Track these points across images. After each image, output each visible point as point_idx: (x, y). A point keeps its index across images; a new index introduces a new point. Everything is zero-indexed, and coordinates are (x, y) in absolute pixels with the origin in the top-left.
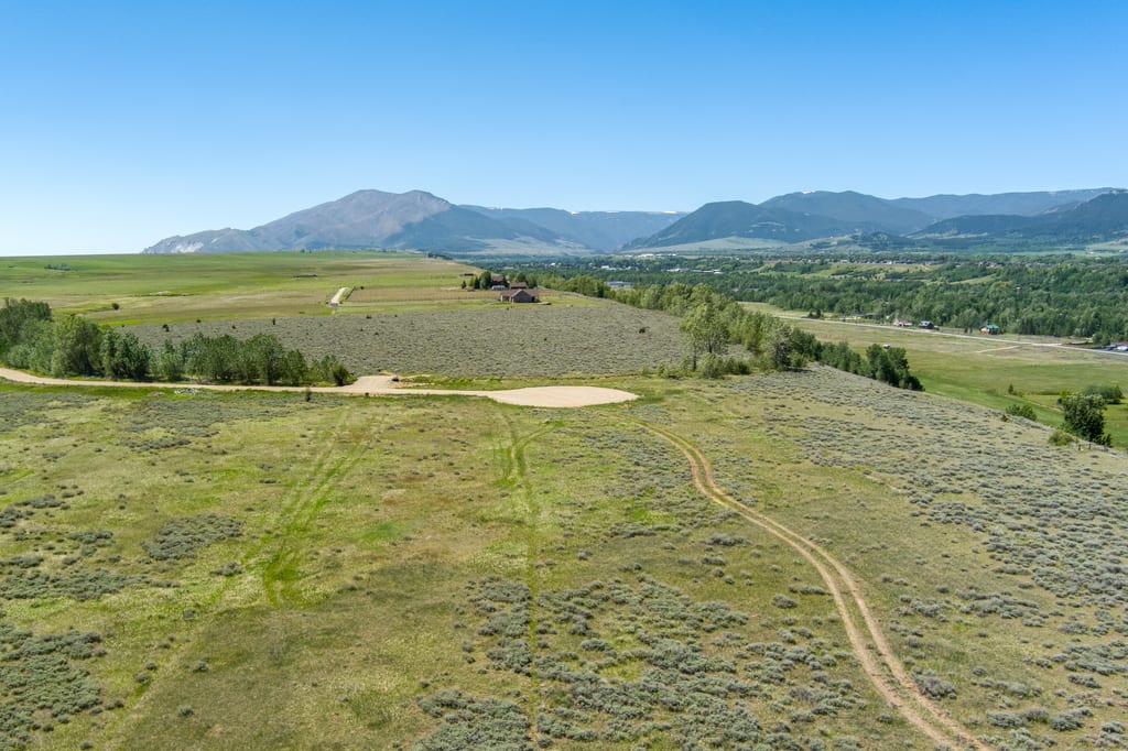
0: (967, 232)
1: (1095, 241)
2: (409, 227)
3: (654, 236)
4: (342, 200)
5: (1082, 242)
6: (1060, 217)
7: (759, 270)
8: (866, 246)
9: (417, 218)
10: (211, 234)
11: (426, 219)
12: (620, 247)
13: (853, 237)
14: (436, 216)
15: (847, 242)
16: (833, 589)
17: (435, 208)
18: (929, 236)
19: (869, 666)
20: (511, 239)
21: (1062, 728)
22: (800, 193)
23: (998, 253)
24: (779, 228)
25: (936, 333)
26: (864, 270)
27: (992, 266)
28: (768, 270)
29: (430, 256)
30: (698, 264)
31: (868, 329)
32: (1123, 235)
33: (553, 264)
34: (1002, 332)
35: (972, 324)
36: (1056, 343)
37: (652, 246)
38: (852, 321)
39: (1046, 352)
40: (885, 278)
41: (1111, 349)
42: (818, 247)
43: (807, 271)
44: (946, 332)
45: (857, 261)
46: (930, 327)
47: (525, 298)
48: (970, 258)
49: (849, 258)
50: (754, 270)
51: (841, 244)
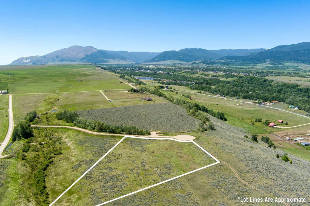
0: (229, 60)
1: (259, 63)
2: (87, 56)
3: (151, 59)
4: (69, 48)
6: (251, 57)
7: (181, 73)
8: (205, 64)
9: (89, 53)
10: (33, 57)
11: (91, 54)
12: (143, 62)
13: (202, 61)
14: (94, 53)
15: (200, 62)
16: (233, 170)
17: (94, 51)
18: (220, 61)
19: (238, 178)
20: (114, 59)
21: (252, 182)
22: (188, 48)
23: (236, 66)
24: (183, 58)
25: (226, 99)
26: (206, 73)
27: (236, 75)
28: (183, 73)
29: (97, 67)
30: (165, 70)
31: (212, 98)
32: (265, 62)
33: (128, 68)
34: (239, 98)
35: (233, 96)
36: (250, 102)
37: (151, 62)
38: (208, 94)
39: (248, 105)
40: (211, 77)
41: (261, 104)
42: (193, 64)
43: (193, 74)
44: (228, 98)
45: (204, 71)
46: (224, 97)
47: (150, 100)
48: (230, 71)
49: (202, 70)
50: (179, 73)
51: (199, 63)
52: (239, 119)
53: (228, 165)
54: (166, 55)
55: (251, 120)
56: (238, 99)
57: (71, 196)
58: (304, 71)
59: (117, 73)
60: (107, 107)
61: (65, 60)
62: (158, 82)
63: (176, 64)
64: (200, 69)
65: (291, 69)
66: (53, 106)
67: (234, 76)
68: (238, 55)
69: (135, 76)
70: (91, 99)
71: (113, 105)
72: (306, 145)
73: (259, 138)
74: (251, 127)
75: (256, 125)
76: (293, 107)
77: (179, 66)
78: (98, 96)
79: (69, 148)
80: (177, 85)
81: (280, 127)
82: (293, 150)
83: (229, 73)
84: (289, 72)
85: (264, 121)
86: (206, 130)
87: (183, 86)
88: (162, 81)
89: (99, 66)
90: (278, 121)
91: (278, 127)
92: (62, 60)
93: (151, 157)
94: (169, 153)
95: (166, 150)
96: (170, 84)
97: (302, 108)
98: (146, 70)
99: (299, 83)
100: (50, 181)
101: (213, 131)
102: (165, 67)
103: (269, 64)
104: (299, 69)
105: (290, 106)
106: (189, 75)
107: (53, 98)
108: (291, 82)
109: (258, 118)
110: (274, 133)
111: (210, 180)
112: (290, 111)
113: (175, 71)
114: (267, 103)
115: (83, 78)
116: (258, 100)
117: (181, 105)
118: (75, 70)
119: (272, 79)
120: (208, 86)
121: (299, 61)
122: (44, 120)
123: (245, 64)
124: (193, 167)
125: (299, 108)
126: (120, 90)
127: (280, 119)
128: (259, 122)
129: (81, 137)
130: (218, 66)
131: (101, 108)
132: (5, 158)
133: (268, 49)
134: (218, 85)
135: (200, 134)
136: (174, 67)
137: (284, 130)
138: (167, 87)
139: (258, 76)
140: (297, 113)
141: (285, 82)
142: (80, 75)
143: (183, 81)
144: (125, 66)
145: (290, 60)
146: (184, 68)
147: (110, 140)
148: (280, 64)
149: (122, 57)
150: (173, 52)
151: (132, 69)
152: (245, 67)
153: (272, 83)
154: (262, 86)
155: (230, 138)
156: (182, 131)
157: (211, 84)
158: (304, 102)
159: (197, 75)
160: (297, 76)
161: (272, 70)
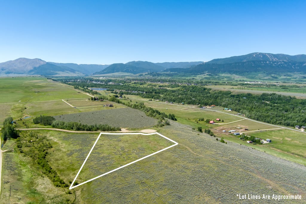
0: (172, 72)
1: (198, 75)
2: (35, 68)
3: (100, 71)
4: (15, 60)
5: (196, 75)
6: (191, 69)
8: (151, 75)
9: (37, 66)
11: (40, 66)
12: (92, 74)
14: (43, 65)
15: (147, 74)
16: (187, 148)
17: (42, 63)
18: (165, 72)
19: (191, 152)
20: (63, 72)
21: (201, 153)
22: (135, 61)
23: (179, 78)
24: (131, 70)
25: (174, 105)
26: (154, 84)
27: (180, 85)
28: (133, 84)
29: (48, 79)
30: (116, 81)
31: (162, 104)
32: (204, 73)
33: (79, 80)
34: (185, 104)
35: (179, 102)
36: (194, 107)
37: (100, 74)
38: (158, 101)
39: (192, 109)
40: (159, 87)
41: (202, 108)
42: (141, 75)
43: (141, 84)
44: (175, 104)
45: (151, 82)
46: (172, 103)
47: (111, 106)
48: (175, 81)
49: (150, 81)
50: (129, 84)
51: (145, 75)
52: (186, 119)
53: (184, 145)
54: (114, 68)
55: (195, 120)
56: (183, 104)
57: (75, 171)
58: (236, 81)
59: (70, 84)
60: (75, 113)
61: (12, 73)
62: (112, 92)
63: (125, 76)
64: (147, 80)
65: (225, 79)
66: (23, 113)
67: (178, 86)
68: (180, 68)
69: (88, 87)
70: (57, 107)
71: (80, 111)
72: (237, 135)
73: (203, 130)
74: (196, 124)
75: (200, 123)
76: (227, 109)
77: (127, 77)
78: (62, 104)
79: (56, 143)
80: (129, 95)
81: (218, 124)
82: (228, 138)
83: (173, 83)
84: (224, 81)
85: (205, 120)
86: (164, 126)
87: (134, 95)
88: (115, 91)
89: (49, 78)
90: (217, 119)
91: (216, 124)
92: (8, 73)
93: (127, 144)
94: (140, 141)
95: (137, 139)
96: (123, 94)
97: (234, 110)
98: (97, 81)
99: (232, 90)
100: (53, 165)
101: (169, 126)
102: (115, 79)
103: (207, 75)
104: (232, 79)
105: (225, 108)
106: (138, 86)
107: (19, 107)
108: (226, 89)
109: (201, 118)
110: (213, 128)
111: (173, 154)
112: (226, 112)
113: (125, 82)
114: (207, 107)
115: (39, 90)
116: (199, 105)
117: (139, 109)
118: (27, 82)
119: (210, 88)
120: (157, 94)
121: (232, 73)
122: (21, 125)
123: (187, 75)
124: (159, 148)
125: (232, 110)
126: (80, 99)
127: (218, 118)
128: (202, 121)
129: (64, 135)
130: (163, 78)
131: (70, 113)
132: (6, 152)
133: (205, 62)
134: (166, 93)
135: (159, 128)
136: (124, 79)
137: (221, 126)
138: (121, 96)
139: (199, 86)
140: (230, 114)
141: (221, 90)
142: (35, 87)
143: (134, 91)
144: (75, 78)
145: (224, 72)
146: (133, 80)
147: (89, 136)
148: (216, 75)
149: (71, 69)
150: (121, 65)
151: (83, 81)
152: (187, 78)
153: (210, 91)
154: (202, 93)
155: (182, 130)
156: (145, 127)
157: (159, 93)
158: (235, 105)
159: (145, 86)
160: (230, 85)
161: (209, 80)
